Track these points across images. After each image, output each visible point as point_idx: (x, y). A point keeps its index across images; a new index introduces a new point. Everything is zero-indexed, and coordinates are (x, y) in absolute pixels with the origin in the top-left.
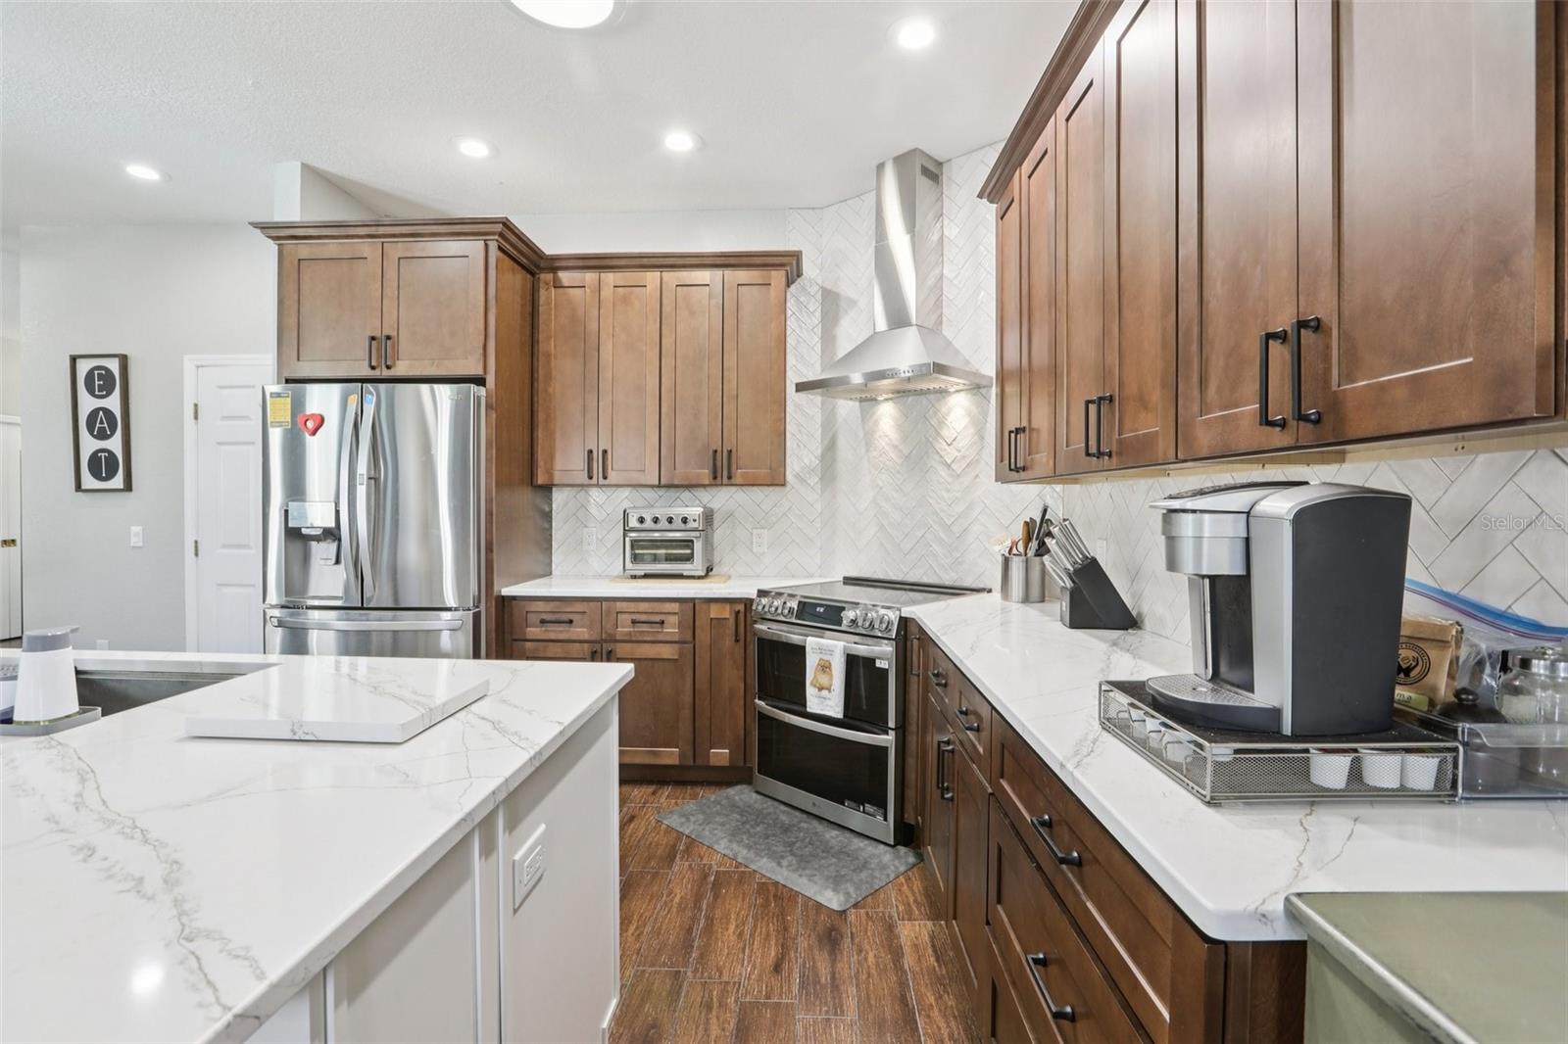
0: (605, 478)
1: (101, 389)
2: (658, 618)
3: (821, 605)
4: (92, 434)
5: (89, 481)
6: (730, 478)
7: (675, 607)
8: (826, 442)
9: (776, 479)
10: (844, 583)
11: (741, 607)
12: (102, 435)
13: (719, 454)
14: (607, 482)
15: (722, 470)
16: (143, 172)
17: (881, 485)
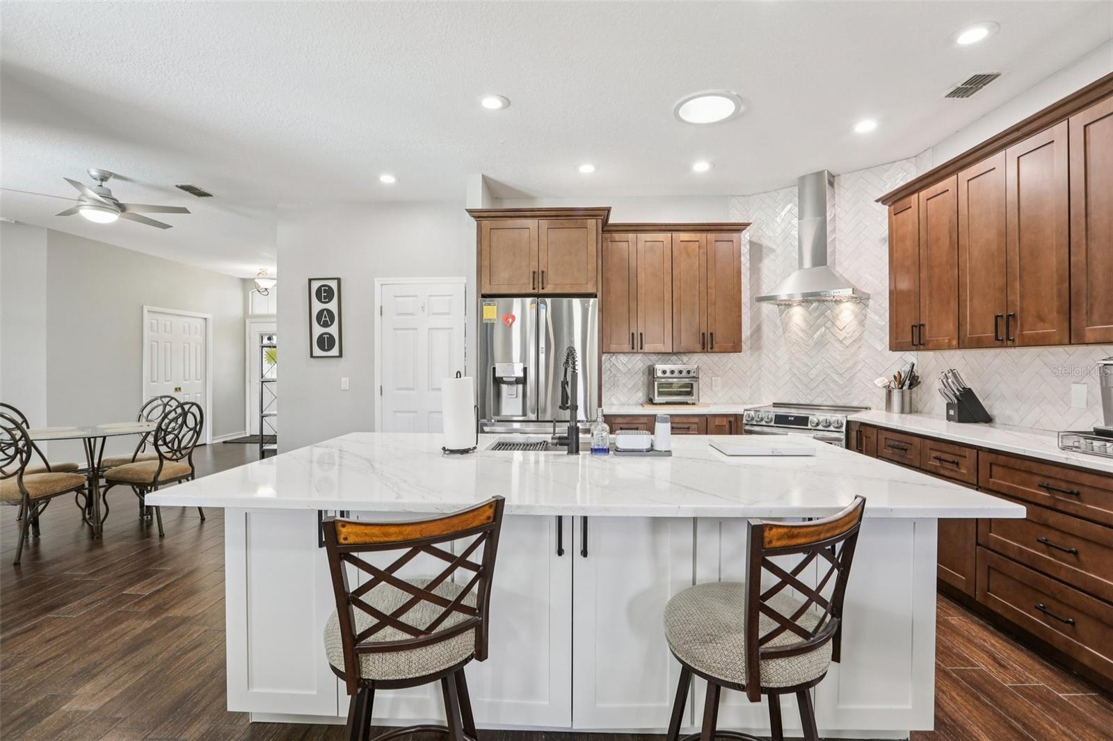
0: (641, 349)
1: (325, 297)
2: (686, 426)
3: (792, 416)
4: (319, 323)
5: (317, 352)
6: (711, 348)
7: (696, 420)
8: (754, 327)
9: (736, 348)
10: (774, 407)
11: (732, 419)
12: (326, 325)
13: (706, 335)
14: (642, 351)
15: (707, 344)
16: (387, 179)
17: (794, 352)
